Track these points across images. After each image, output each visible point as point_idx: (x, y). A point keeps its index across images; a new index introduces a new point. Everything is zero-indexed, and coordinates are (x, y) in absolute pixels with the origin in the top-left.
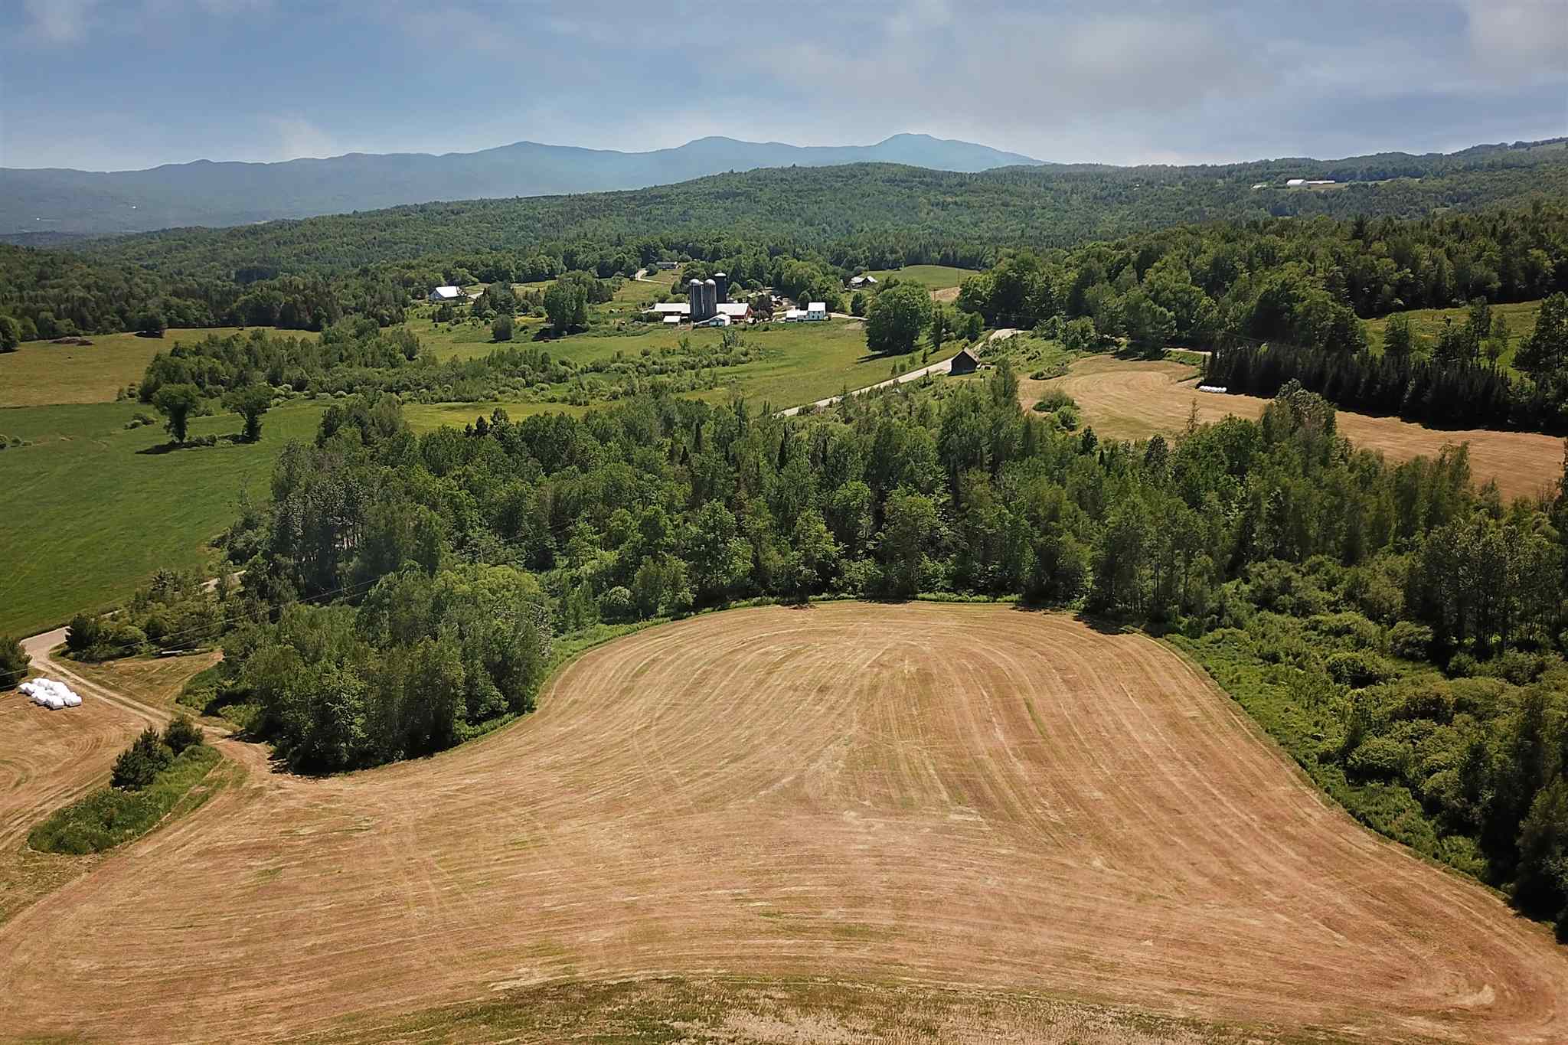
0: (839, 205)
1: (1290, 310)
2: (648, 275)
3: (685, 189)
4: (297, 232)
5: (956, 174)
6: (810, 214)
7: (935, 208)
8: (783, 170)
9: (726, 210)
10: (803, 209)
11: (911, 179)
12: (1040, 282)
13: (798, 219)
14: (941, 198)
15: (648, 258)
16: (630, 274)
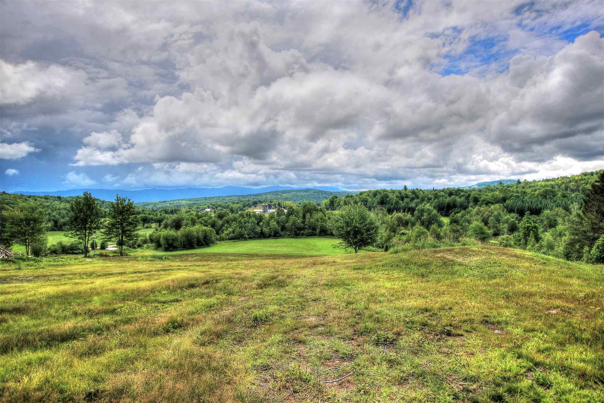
0: (302, 197)
1: (386, 200)
2: (254, 207)
3: (266, 193)
6: (295, 199)
7: (324, 198)
9: (275, 197)
10: (293, 198)
11: (319, 192)
12: (338, 200)
14: (325, 196)
15: (255, 204)
16: (250, 206)
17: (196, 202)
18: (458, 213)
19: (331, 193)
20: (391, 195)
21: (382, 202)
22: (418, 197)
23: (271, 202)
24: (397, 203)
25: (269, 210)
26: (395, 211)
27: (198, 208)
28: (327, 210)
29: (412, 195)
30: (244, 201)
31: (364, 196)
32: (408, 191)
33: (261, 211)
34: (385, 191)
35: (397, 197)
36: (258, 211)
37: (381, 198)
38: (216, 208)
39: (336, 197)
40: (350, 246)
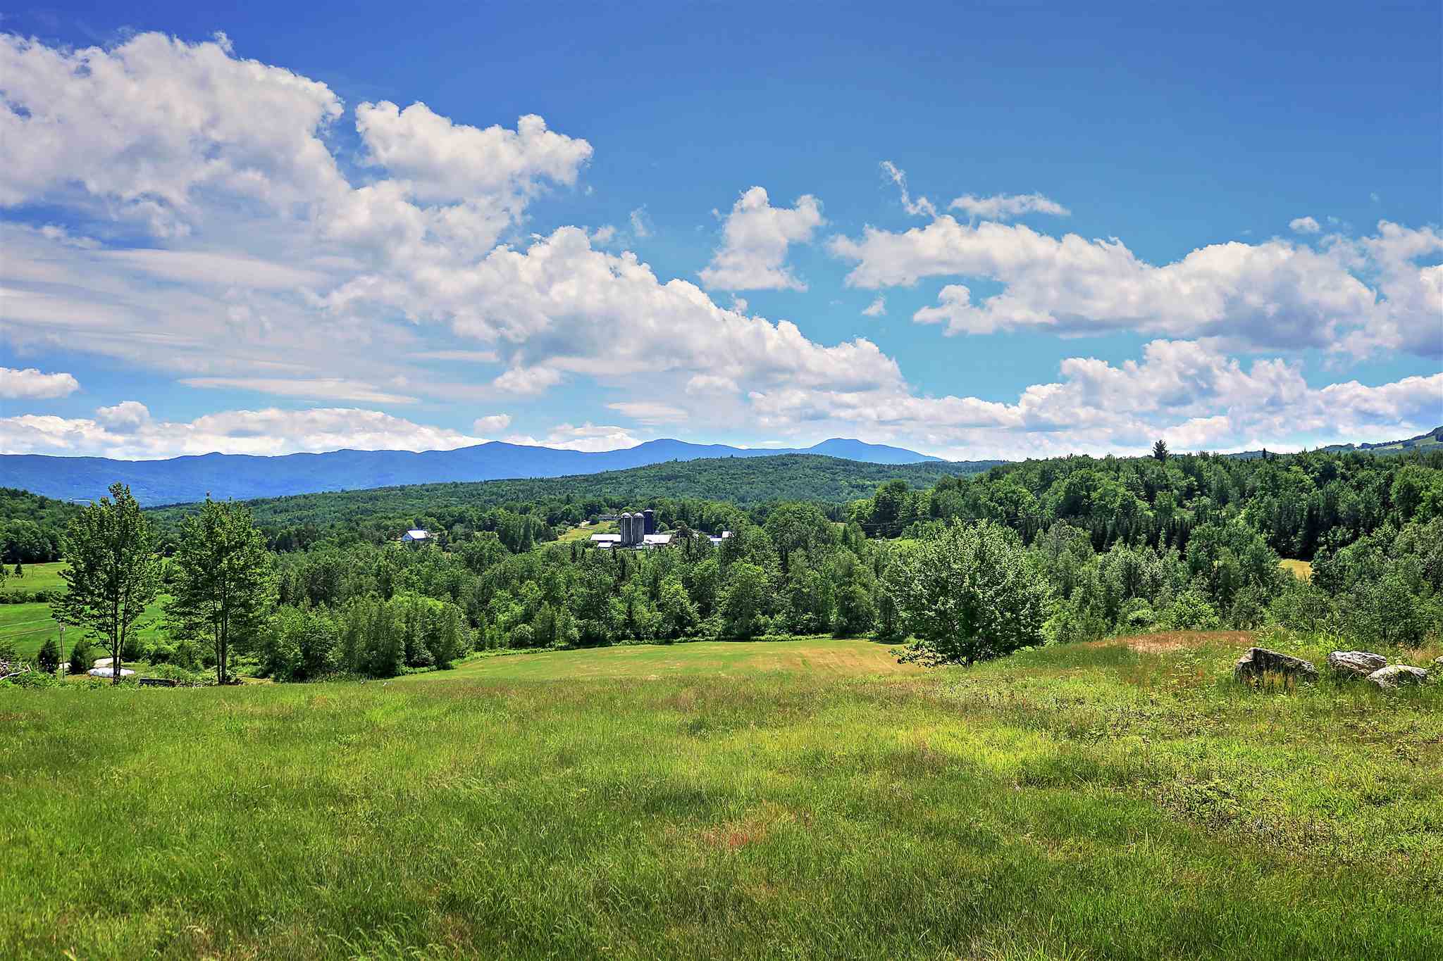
0: (769, 485)
1: (1088, 497)
2: (591, 524)
3: (633, 473)
4: (292, 503)
5: (876, 465)
6: (742, 492)
7: (855, 490)
8: (721, 460)
9: (668, 488)
10: (737, 488)
11: (835, 467)
12: (908, 500)
13: (732, 497)
14: (860, 482)
15: (592, 513)
16: (575, 523)
17: (369, 506)
18: (1344, 543)
19: (881, 470)
20: (1105, 481)
21: (1074, 508)
22: (1203, 488)
23: (652, 506)
24: (1128, 507)
25: (646, 537)
26: (1120, 539)
27: (378, 527)
28: (868, 536)
29: (1186, 477)
30: (551, 500)
31: (1004, 485)
32: (1169, 463)
33: (617, 538)
34: (1085, 462)
35: (1131, 486)
36: (606, 537)
37: (1068, 491)
38: (449, 527)
39: (901, 488)
40: (952, 658)
